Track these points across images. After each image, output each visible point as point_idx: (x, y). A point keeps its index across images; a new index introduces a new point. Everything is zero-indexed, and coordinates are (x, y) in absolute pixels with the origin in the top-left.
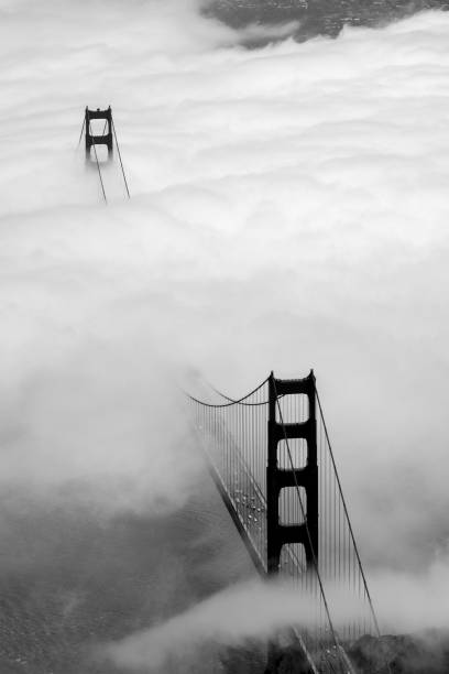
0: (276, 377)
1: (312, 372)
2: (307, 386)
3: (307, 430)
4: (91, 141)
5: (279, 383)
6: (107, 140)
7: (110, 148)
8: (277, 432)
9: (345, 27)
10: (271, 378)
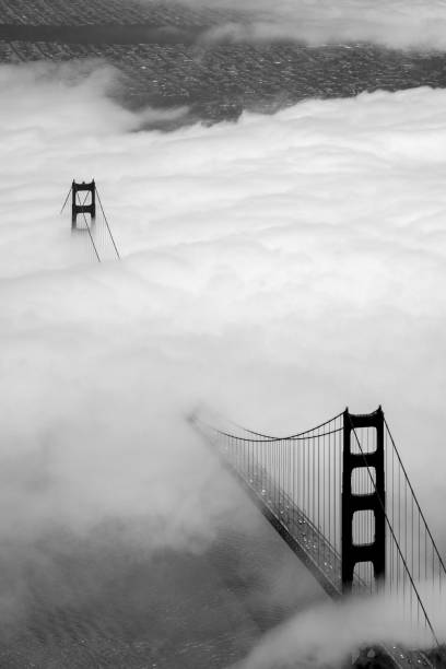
0: (351, 412)
1: (380, 408)
2: (376, 420)
3: (376, 460)
4: (76, 210)
5: (353, 417)
6: (91, 209)
7: (93, 216)
8: (351, 461)
9: (244, 112)
10: (346, 414)
